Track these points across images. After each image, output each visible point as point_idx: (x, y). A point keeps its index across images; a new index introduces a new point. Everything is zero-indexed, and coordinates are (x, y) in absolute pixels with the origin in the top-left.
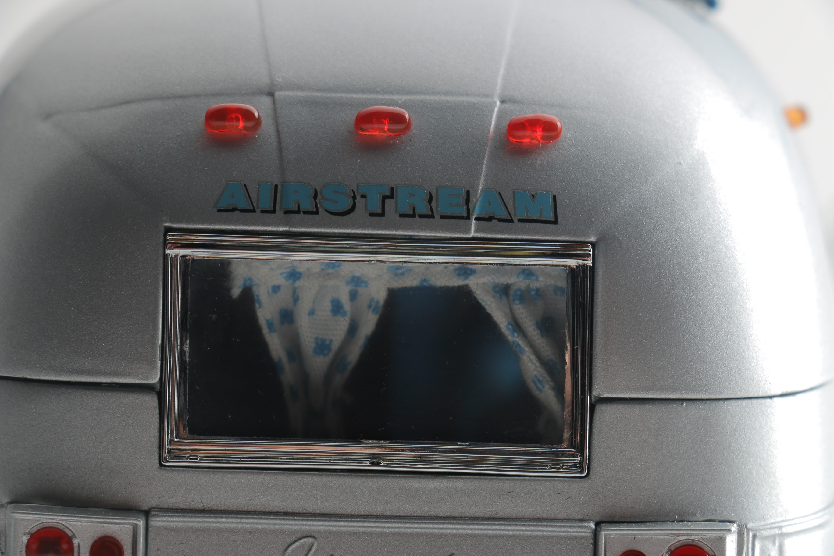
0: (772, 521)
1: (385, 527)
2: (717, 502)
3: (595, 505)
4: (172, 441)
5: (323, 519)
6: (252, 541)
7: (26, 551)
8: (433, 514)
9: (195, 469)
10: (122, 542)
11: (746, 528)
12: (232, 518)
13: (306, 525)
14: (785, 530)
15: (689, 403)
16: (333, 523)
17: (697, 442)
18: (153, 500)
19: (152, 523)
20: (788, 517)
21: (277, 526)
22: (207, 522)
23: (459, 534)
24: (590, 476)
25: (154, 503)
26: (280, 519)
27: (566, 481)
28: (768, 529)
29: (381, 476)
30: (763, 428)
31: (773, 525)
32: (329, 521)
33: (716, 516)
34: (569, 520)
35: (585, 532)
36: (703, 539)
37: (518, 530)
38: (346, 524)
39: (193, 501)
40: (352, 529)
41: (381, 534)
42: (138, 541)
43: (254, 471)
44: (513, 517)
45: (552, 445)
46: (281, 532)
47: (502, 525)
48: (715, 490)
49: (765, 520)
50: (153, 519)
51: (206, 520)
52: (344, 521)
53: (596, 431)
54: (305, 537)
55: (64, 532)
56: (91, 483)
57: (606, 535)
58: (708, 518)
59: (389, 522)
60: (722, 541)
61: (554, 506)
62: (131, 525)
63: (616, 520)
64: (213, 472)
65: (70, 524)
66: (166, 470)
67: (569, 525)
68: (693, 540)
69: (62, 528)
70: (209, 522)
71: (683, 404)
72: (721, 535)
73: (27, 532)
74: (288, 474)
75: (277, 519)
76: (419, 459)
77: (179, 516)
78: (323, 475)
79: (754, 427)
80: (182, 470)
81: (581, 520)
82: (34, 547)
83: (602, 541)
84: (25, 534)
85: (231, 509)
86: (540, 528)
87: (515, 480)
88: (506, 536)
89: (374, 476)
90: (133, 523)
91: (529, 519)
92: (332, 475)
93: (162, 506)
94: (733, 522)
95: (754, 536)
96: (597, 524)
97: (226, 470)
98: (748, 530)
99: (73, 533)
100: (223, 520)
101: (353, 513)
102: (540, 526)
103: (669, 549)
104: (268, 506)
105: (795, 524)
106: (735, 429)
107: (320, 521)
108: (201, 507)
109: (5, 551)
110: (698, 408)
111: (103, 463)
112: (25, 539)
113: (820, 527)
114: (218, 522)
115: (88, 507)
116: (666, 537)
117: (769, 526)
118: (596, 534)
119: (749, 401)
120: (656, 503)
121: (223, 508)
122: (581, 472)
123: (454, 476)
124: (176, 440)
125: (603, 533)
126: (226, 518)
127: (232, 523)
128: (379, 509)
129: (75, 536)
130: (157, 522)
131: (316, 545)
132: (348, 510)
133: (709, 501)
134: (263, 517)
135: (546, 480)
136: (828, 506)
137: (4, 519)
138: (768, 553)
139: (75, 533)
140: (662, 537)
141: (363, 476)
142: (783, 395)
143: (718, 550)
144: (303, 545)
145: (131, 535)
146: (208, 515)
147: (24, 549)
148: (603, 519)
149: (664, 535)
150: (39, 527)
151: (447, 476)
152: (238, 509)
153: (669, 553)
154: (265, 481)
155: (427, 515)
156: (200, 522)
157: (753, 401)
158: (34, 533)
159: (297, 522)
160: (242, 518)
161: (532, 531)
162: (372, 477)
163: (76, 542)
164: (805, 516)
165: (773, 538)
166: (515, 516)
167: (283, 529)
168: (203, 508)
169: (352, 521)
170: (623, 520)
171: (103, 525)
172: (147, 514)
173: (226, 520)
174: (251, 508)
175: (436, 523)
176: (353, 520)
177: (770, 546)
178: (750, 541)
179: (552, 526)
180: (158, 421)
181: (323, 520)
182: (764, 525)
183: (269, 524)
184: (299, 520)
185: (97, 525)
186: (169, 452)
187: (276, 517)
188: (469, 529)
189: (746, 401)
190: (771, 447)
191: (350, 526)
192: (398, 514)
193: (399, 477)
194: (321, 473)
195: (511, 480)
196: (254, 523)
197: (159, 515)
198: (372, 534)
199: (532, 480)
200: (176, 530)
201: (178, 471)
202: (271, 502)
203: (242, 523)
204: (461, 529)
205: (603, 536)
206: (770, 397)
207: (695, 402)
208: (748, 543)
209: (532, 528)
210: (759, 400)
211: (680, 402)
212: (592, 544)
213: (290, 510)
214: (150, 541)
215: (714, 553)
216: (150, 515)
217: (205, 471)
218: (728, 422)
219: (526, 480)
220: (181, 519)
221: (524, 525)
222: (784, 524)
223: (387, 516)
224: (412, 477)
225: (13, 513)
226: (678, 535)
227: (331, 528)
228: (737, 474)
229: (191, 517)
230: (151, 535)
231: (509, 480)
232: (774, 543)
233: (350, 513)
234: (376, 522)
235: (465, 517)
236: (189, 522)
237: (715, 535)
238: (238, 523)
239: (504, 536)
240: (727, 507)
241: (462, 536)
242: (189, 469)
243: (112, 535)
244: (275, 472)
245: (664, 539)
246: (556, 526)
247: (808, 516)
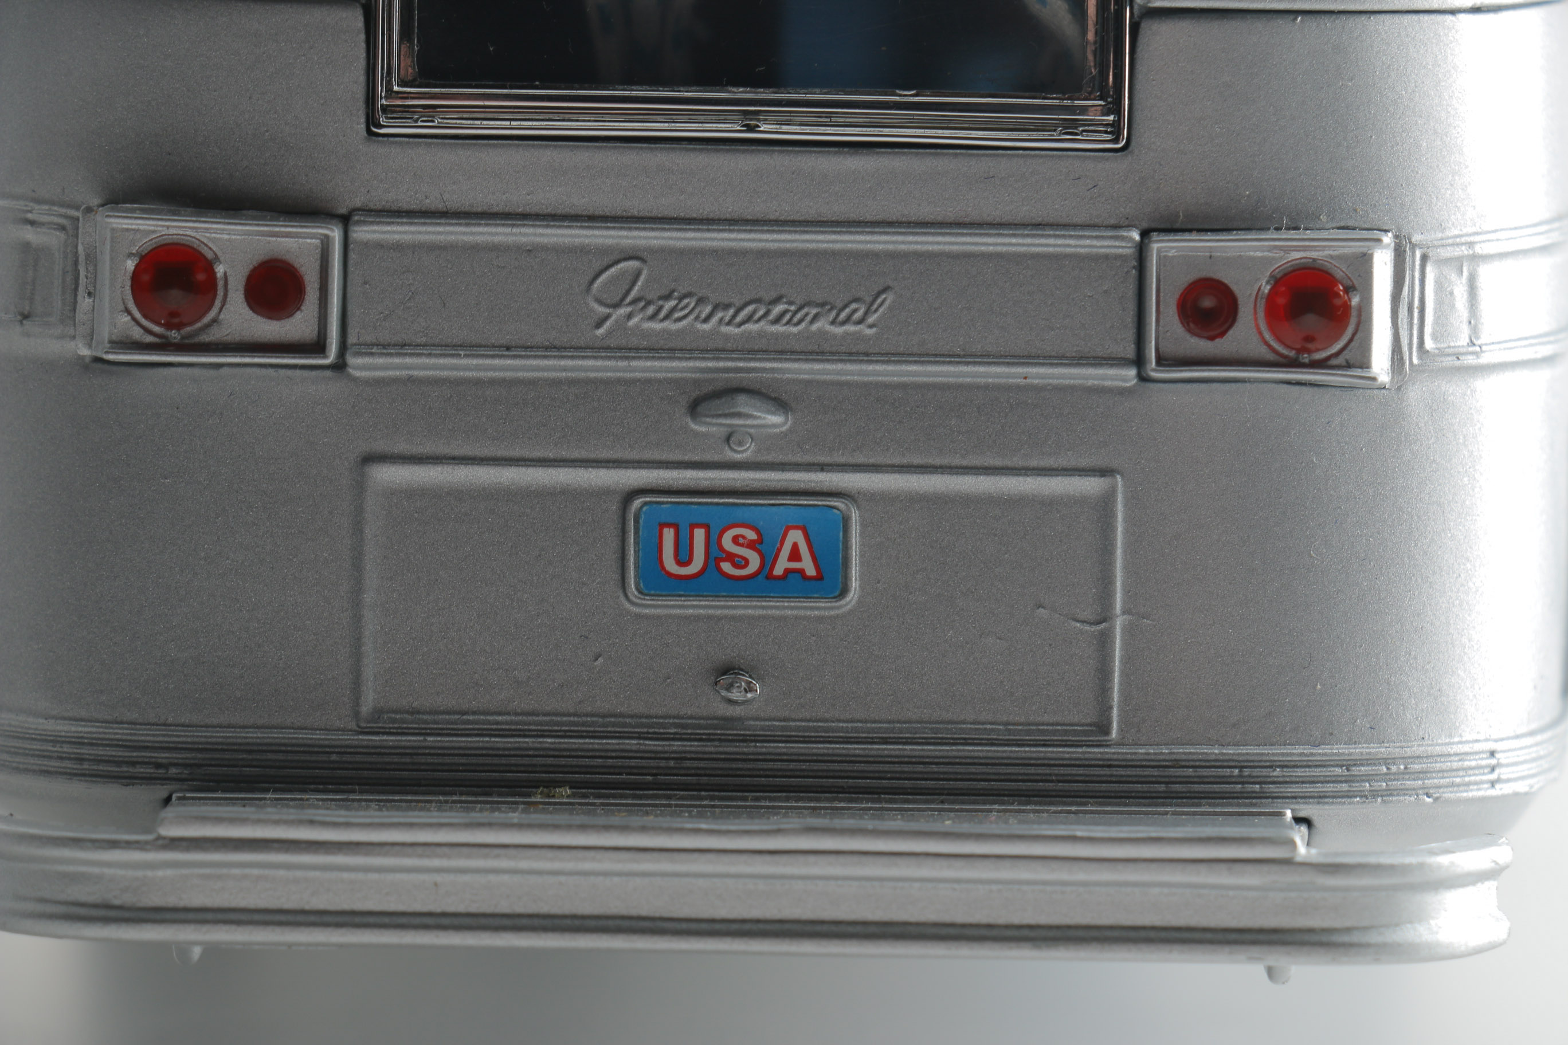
0: (1457, 232)
1: (767, 241)
2: (1358, 196)
3: (1140, 200)
4: (389, 90)
5: (656, 226)
6: (532, 267)
7: (132, 286)
8: (852, 216)
9: (430, 140)
10: (303, 270)
11: (1410, 242)
12: (497, 225)
13: (627, 237)
14: (1479, 249)
15: (1307, 18)
16: (674, 234)
17: (1322, 88)
18: (357, 196)
19: (355, 235)
20: (1485, 228)
21: (577, 240)
22: (452, 233)
23: (900, 252)
24: (1130, 149)
25: (358, 203)
26: (581, 227)
27: (1089, 157)
28: (1449, 245)
29: (759, 151)
30: (1439, 66)
31: (1458, 240)
32: (669, 230)
33: (1356, 220)
34: (1095, 226)
35: (1122, 247)
36: (1331, 257)
37: (1004, 244)
38: (698, 235)
39: (426, 197)
40: (709, 243)
41: (762, 254)
42: (330, 265)
43: (536, 143)
44: (995, 222)
45: (1064, 94)
46: (583, 251)
47: (976, 235)
48: (1354, 174)
49: (1443, 230)
50: (356, 228)
51: (451, 229)
52: (694, 230)
53: (1141, 68)
54: (626, 259)
55: (200, 253)
56: (246, 167)
57: (1159, 250)
58: (1342, 224)
59: (773, 231)
60: (1366, 260)
61: (1067, 202)
62: (318, 238)
63: (1177, 226)
64: (463, 145)
65: (208, 238)
66: (378, 142)
67: (1094, 234)
68: (1314, 260)
69: (195, 246)
70: (456, 233)
71: (1296, 19)
72: (1364, 250)
73: (134, 251)
74: (596, 147)
75: (577, 226)
76: (829, 120)
77: (402, 224)
78: (657, 148)
79: (1424, 63)
80: (408, 143)
81: (1116, 227)
82: (146, 278)
83: (1152, 260)
84: (130, 255)
85: (495, 209)
86: (1043, 241)
87: (998, 155)
88: (983, 255)
89: (748, 150)
90: (321, 234)
91: (1024, 225)
92: (674, 148)
93: (372, 206)
94: (1386, 231)
95: (1424, 258)
96: (1145, 234)
97: (486, 142)
98: (1413, 247)
99: (216, 254)
100: (481, 229)
101: (711, 216)
102: (1042, 236)
103: (1271, 276)
104: (561, 204)
105: (1498, 240)
106: (1389, 66)
107: (653, 229)
108: (440, 206)
109: (95, 290)
110: (1323, 27)
111: (267, 131)
112: (131, 265)
113: (1544, 249)
114: (472, 234)
115: (241, 209)
116: (1266, 254)
117: (1450, 241)
118: (1141, 251)
119: (1415, 17)
120: (1249, 196)
121: (480, 210)
122: (1116, 140)
123: (889, 150)
124: (396, 88)
125: (1155, 246)
126: (487, 225)
127: (497, 234)
128: (758, 209)
129: (218, 259)
130: (364, 233)
131: (644, 273)
132: (701, 211)
133: (1343, 194)
134: (552, 223)
135: (1052, 156)
136: (1559, 218)
137: (93, 234)
138: (1449, 289)
139: (219, 254)
140: (1259, 254)
141: (728, 151)
142: (1476, 10)
143: (1359, 276)
144: (623, 273)
145: (318, 256)
146: (454, 221)
147: (128, 283)
148: (1154, 225)
149: (1264, 251)
150: (156, 243)
151: (878, 150)
152: (507, 210)
153: (1272, 282)
154: (554, 161)
155: (842, 218)
156: (439, 233)
157: (1421, 16)
158: (146, 254)
159: (612, 233)
160: (513, 226)
161: (1029, 245)
162: (744, 152)
163: (220, 270)
164: (1516, 228)
165: (1458, 263)
166: (998, 220)
167: (587, 245)
168: (445, 209)
169: (708, 230)
170: (1189, 227)
171: (268, 238)
172: (345, 220)
173: (486, 229)
174: (530, 209)
175: (857, 233)
176: (710, 227)
177: (1453, 277)
178: (1417, 267)
179: (1064, 236)
180: (364, 55)
181: (657, 229)
182: (1442, 239)
183: (562, 236)
184: (614, 228)
185: (258, 240)
186: (385, 109)
187: (575, 224)
188: (917, 243)
189: (1409, 17)
190: (1454, 100)
191: (706, 239)
192: (792, 218)
193: (791, 151)
194: (653, 146)
195: (991, 155)
196: (535, 235)
197: (368, 222)
198: (744, 253)
199: (1028, 155)
200: (398, 247)
201: (401, 143)
202: (565, 198)
203: (515, 235)
204: (903, 243)
205: (1155, 252)
206: (1453, 12)
207: (1318, 17)
208: (1413, 270)
209: (1029, 241)
210: (1433, 17)
211: (1292, 17)
212: (1134, 267)
213: (599, 212)
214: (351, 269)
215: (1351, 281)
216: (351, 222)
217: (448, 144)
218: (1377, 53)
219: (1018, 156)
220: (406, 228)
221: (1014, 235)
222: (1477, 238)
223: (770, 221)
224: (815, 152)
225: (107, 216)
226: (1287, 250)
227: (671, 242)
228: (1392, 147)
229: (425, 224)
230: (352, 256)
231: (987, 155)
232: (1461, 272)
233: (705, 217)
234: (751, 231)
235: (909, 223)
236: (420, 233)
237: (1354, 250)
238: (507, 234)
239: (978, 256)
240: (1375, 205)
241: (905, 256)
242: (420, 140)
243: (284, 258)
244: (571, 143)
245: (1262, 258)
246: (1071, 236)
247: (1521, 228)
